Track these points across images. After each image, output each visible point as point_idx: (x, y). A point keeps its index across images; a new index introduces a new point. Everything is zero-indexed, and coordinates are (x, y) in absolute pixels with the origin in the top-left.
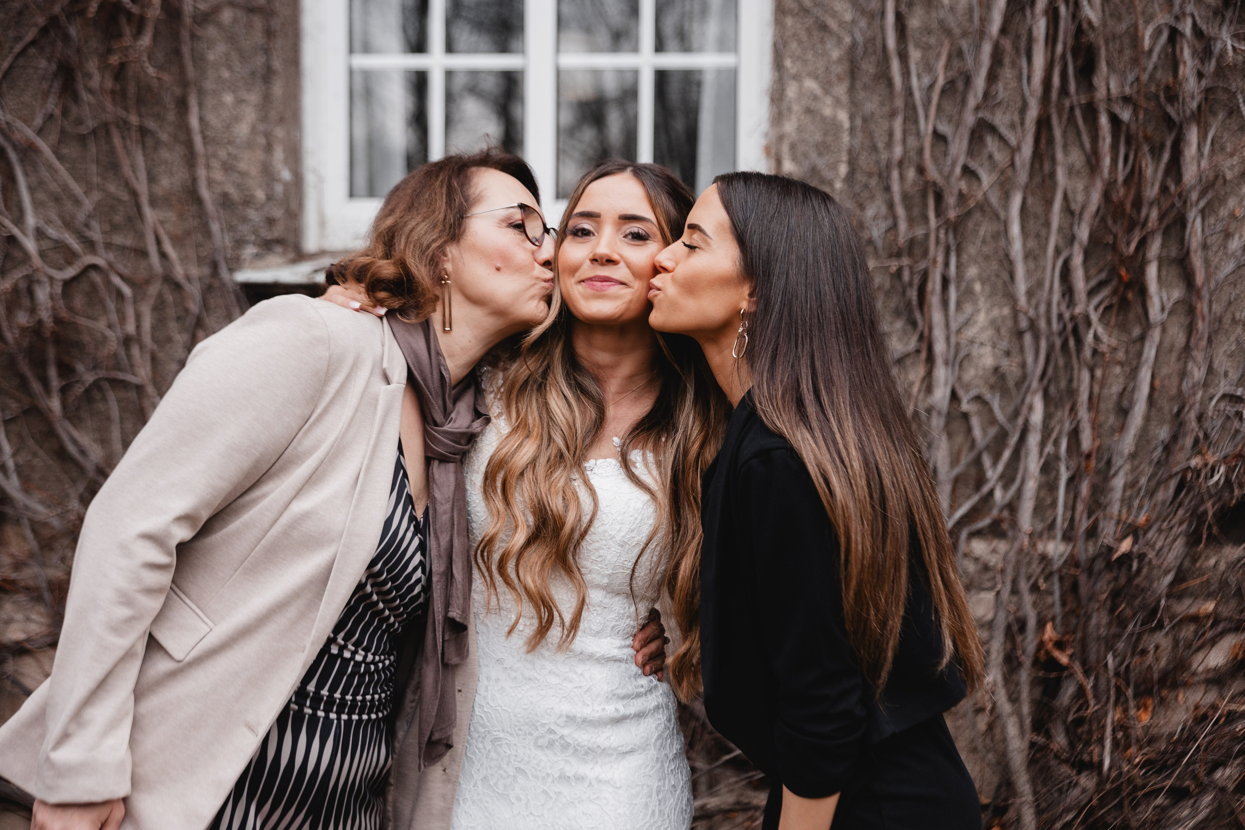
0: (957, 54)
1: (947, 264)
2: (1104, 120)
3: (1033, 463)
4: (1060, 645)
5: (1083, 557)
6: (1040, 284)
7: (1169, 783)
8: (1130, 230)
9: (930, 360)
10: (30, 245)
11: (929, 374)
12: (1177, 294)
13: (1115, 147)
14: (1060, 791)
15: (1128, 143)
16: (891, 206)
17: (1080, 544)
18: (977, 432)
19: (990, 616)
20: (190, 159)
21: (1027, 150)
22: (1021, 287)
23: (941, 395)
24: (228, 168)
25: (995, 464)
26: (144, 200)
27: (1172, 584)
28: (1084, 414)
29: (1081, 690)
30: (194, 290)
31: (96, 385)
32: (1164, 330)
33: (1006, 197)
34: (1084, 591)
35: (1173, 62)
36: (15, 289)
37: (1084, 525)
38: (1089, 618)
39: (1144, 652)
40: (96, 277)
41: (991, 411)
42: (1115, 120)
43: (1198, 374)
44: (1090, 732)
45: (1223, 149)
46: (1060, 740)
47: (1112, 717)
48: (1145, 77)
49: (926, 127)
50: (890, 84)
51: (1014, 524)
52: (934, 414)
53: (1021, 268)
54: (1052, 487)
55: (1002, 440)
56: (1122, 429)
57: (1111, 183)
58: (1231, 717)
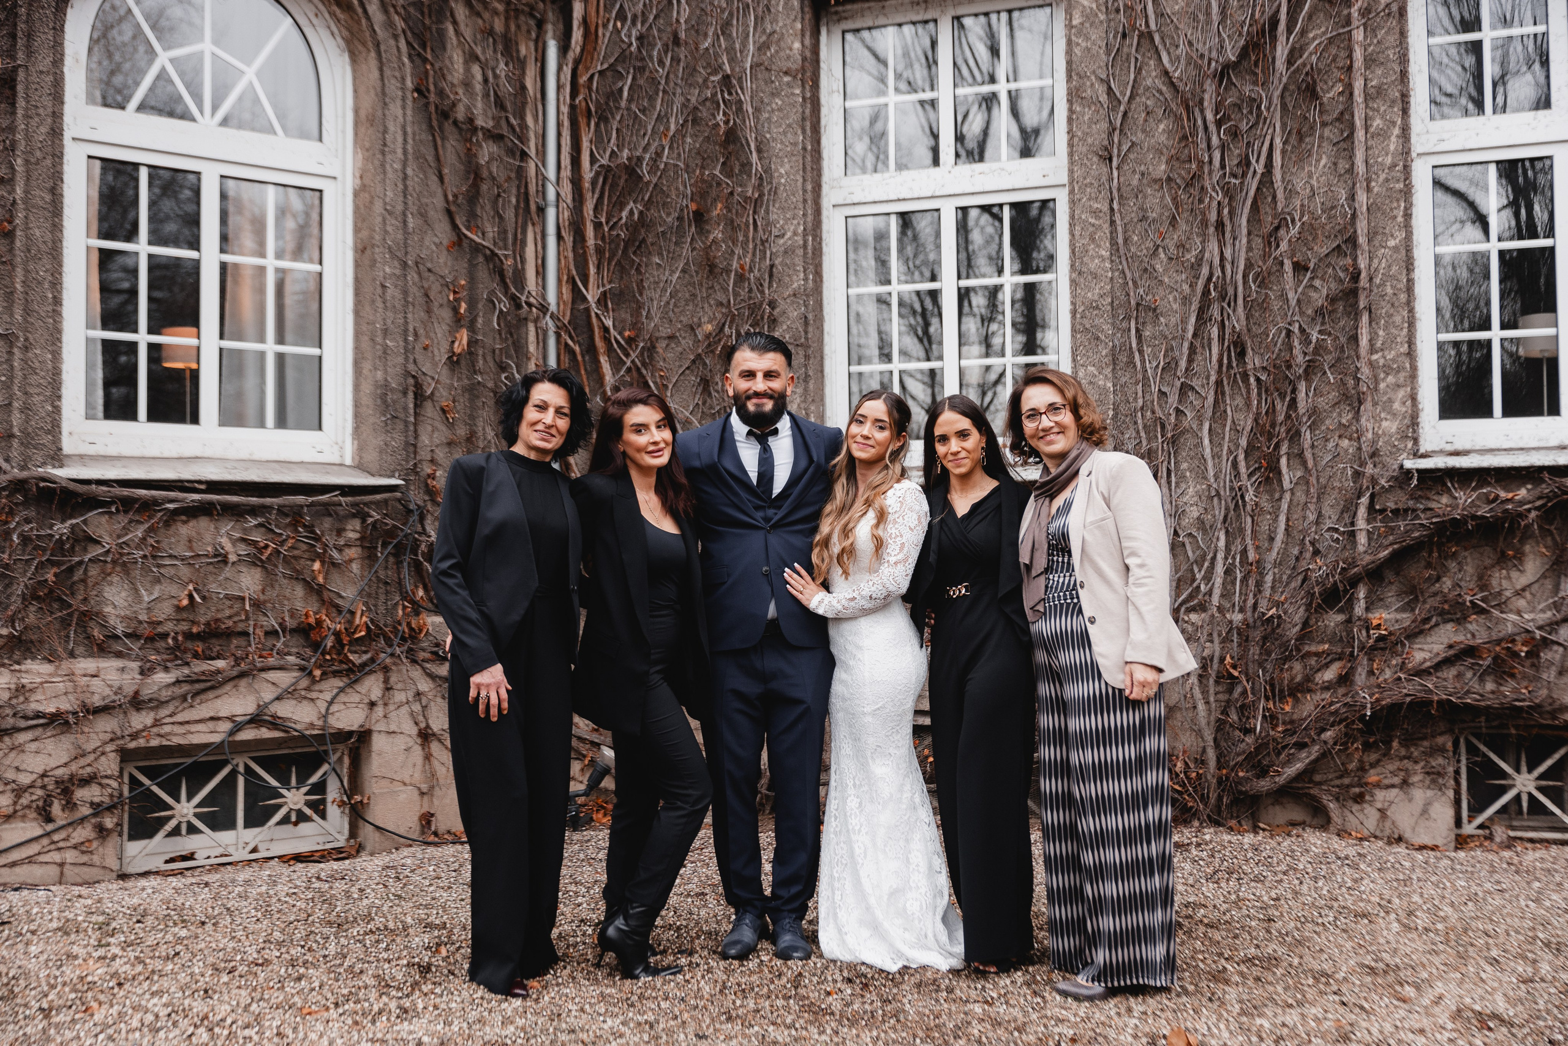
0: (1170, 349)
1: (1170, 462)
2: (1252, 380)
3: (1220, 569)
4: (1233, 666)
5: (1249, 620)
6: (1221, 470)
7: (1294, 740)
8: (1270, 440)
12: (1299, 474)
13: (1259, 394)
14: (1232, 745)
15: (1266, 392)
16: (1138, 432)
17: (1249, 613)
18: (1190, 554)
21: (1211, 399)
22: (1211, 473)
25: (1199, 571)
27: (1298, 633)
28: (1249, 541)
32: (1293, 494)
33: (1200, 424)
35: (1291, 348)
37: (1251, 601)
38: (1249, 650)
41: (1198, 541)
42: (1258, 380)
44: (1249, 712)
45: (1320, 393)
46: (1234, 717)
47: (1262, 706)
48: (1273, 357)
49: (1155, 389)
50: (1135, 366)
51: (1211, 602)
53: (1210, 463)
54: (1233, 583)
55: (1203, 557)
56: (1270, 550)
57: (1258, 414)
58: (1331, 704)
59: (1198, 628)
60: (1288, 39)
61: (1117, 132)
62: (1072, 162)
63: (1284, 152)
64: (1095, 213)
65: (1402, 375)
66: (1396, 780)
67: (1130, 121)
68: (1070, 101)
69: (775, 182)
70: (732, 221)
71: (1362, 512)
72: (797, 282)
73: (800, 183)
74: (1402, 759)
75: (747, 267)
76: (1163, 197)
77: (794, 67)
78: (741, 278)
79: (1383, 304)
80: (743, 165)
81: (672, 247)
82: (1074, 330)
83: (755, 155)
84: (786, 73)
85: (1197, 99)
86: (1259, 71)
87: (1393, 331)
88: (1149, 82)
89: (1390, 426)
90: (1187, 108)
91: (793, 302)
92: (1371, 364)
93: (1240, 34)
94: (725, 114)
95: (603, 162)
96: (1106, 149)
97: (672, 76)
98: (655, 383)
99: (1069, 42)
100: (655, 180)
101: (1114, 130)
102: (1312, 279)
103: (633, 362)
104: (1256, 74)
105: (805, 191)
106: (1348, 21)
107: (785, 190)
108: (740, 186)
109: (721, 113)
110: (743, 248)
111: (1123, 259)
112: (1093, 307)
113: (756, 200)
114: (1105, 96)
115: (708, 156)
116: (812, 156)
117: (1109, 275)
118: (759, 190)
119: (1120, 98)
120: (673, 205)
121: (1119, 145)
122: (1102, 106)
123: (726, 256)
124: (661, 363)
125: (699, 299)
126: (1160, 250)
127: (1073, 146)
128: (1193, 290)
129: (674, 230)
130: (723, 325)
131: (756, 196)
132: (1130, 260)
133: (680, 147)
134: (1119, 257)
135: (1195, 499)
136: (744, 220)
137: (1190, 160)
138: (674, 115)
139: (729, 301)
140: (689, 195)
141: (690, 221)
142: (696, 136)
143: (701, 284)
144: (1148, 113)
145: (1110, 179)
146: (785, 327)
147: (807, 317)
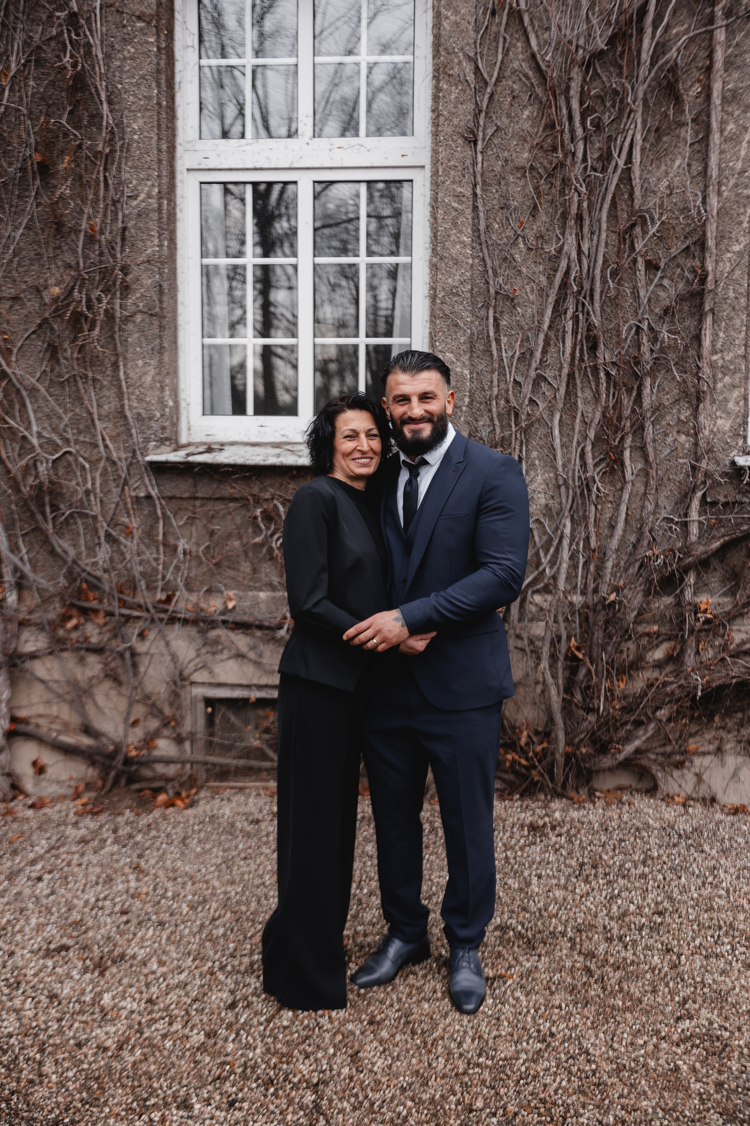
0: (526, 340)
1: (521, 451)
2: (602, 374)
3: (565, 555)
4: (578, 649)
5: (591, 603)
6: (569, 461)
7: (632, 718)
8: (616, 432)
10: (35, 441)
12: (640, 466)
13: (608, 389)
14: (578, 722)
15: (615, 387)
16: (492, 420)
17: (590, 596)
19: (543, 634)
20: (120, 395)
21: (563, 391)
22: (560, 462)
24: (140, 400)
25: (546, 555)
26: (96, 417)
27: (636, 617)
28: (592, 529)
29: (589, 672)
30: (123, 465)
31: (71, 515)
32: (633, 484)
33: (552, 415)
34: (591, 621)
35: (638, 345)
36: (27, 465)
37: (592, 586)
38: (593, 634)
39: (622, 652)
40: (71, 459)
41: (544, 527)
42: (608, 374)
43: (650, 507)
44: (593, 693)
45: (664, 390)
46: (578, 697)
47: (605, 684)
48: (623, 352)
49: (510, 379)
50: (491, 355)
51: (556, 586)
53: (560, 453)
54: (575, 567)
55: (549, 543)
56: (611, 536)
57: (606, 408)
58: (665, 684)
59: (542, 609)
60: (654, 33)
61: (483, 114)
62: (436, 143)
63: (643, 149)
64: (458, 197)
65: (738, 376)
66: (711, 748)
67: (496, 104)
68: (436, 78)
69: (127, 137)
70: (81, 177)
71: (695, 504)
72: (151, 248)
73: (154, 142)
74: (717, 729)
75: (97, 229)
77: (148, 11)
78: (91, 239)
79: (725, 306)
80: (92, 116)
81: (15, 200)
82: (433, 316)
83: (105, 106)
84: (139, 18)
85: (564, 86)
86: (624, 64)
87: (733, 333)
88: (516, 65)
89: (724, 424)
90: (554, 95)
91: (147, 269)
92: (712, 365)
93: (609, 23)
94: (72, 56)
96: (472, 132)
97: (11, 8)
99: (438, 16)
101: (480, 111)
102: (662, 278)
104: (621, 67)
105: (159, 150)
106: (711, 20)
107: (139, 148)
108: (90, 139)
109: (68, 55)
110: (93, 208)
111: (484, 246)
112: (453, 292)
113: (107, 155)
114: (473, 76)
115: (54, 103)
116: (167, 113)
117: (470, 261)
118: (111, 145)
119: (488, 79)
120: (16, 154)
121: (485, 129)
122: (469, 85)
123: (75, 214)
124: (5, 326)
125: (45, 259)
126: (520, 240)
127: (438, 125)
128: (551, 283)
129: (17, 182)
130: (73, 288)
131: (107, 150)
132: (491, 248)
133: (23, 90)
134: (481, 244)
135: (543, 486)
136: (94, 177)
137: (554, 149)
138: (15, 53)
139: (78, 263)
140: (33, 145)
141: (34, 173)
142: (40, 79)
143: (47, 243)
144: (514, 97)
145: (474, 163)
146: (138, 295)
147: (160, 286)
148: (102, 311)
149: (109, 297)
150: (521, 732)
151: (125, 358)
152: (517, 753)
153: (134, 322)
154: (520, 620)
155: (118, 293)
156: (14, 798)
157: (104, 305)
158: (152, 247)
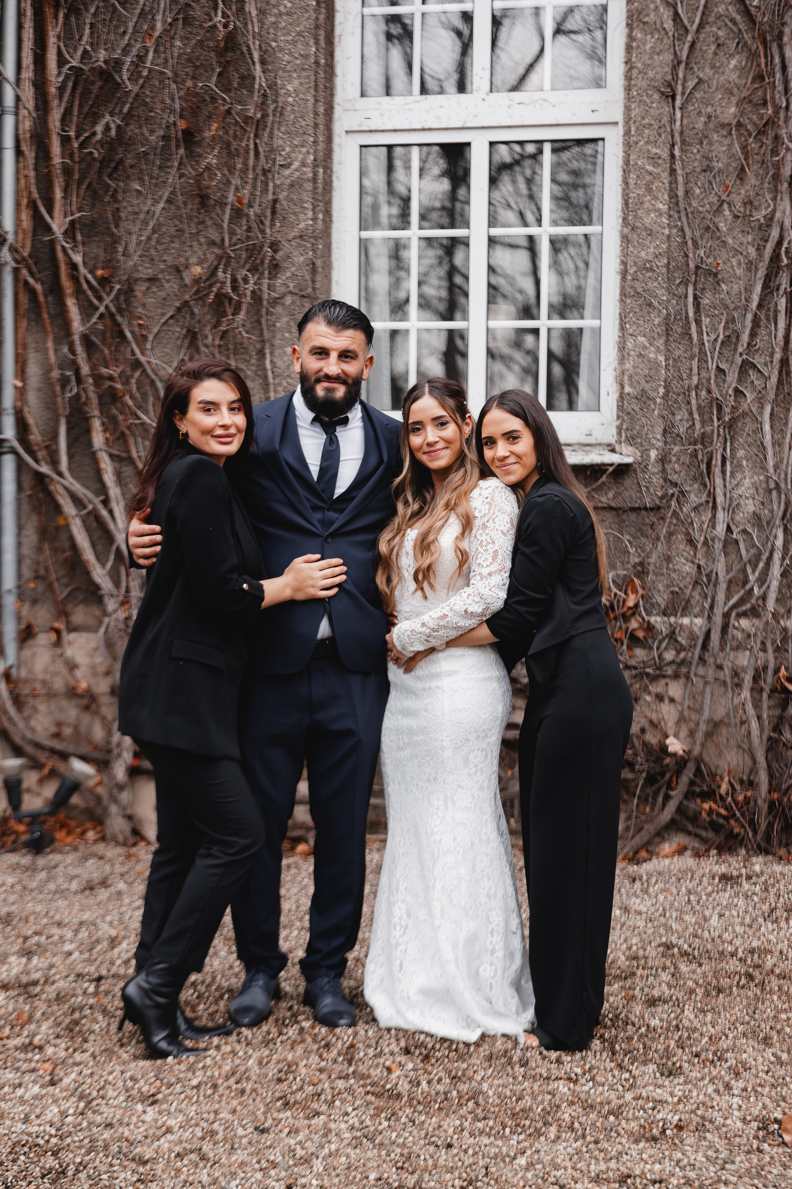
0: (731, 321)
1: (725, 450)
3: (776, 570)
4: (789, 680)
6: (781, 461)
9: (714, 507)
11: (714, 516)
14: (786, 766)
18: (743, 552)
19: (746, 664)
20: (266, 387)
21: (774, 379)
22: (771, 462)
23: (720, 529)
25: (754, 572)
33: (762, 407)
41: (752, 538)
46: (787, 735)
49: (712, 366)
50: (691, 338)
51: (764, 607)
52: (716, 541)
53: (770, 452)
55: (758, 557)
59: (749, 636)
61: (683, 66)
62: (629, 98)
64: (654, 159)
67: (697, 53)
68: (630, 26)
69: (281, 99)
70: (229, 144)
72: (305, 222)
73: (310, 104)
75: (245, 201)
76: (730, 146)
78: (238, 213)
80: (243, 78)
81: (156, 172)
82: (623, 295)
83: (258, 67)
85: (776, 32)
88: (721, 9)
90: (764, 43)
91: (299, 246)
94: (224, 15)
95: (74, 63)
96: (669, 85)
98: (132, 332)
100: (136, 89)
101: (679, 63)
103: (107, 307)
105: (316, 114)
107: (293, 111)
108: (240, 103)
109: (220, 14)
110: (241, 178)
111: (683, 214)
112: (647, 268)
113: (258, 121)
114: (671, 22)
115: (202, 65)
116: (325, 72)
117: (667, 232)
118: (262, 109)
119: (688, 26)
120: (158, 121)
121: (685, 81)
122: (667, 33)
123: (221, 186)
124: (140, 310)
125: (187, 235)
126: (725, 206)
127: (631, 79)
128: (760, 255)
129: (158, 151)
130: (216, 268)
131: (259, 116)
132: (690, 215)
133: (168, 51)
134: (679, 212)
135: (752, 491)
136: (243, 144)
137: (765, 103)
138: (161, 12)
139: (223, 240)
140: (178, 110)
141: (178, 140)
142: (187, 38)
143: (190, 218)
144: (719, 45)
145: (672, 121)
146: (288, 274)
147: (314, 264)
148: (248, 293)
149: (256, 276)
150: (722, 778)
151: (272, 345)
152: (716, 802)
153: (283, 304)
154: (722, 649)
155: (266, 273)
156: (135, 844)
157: (250, 286)
158: (305, 220)
